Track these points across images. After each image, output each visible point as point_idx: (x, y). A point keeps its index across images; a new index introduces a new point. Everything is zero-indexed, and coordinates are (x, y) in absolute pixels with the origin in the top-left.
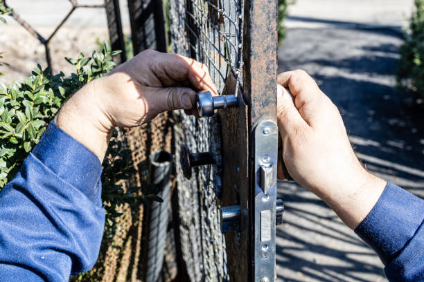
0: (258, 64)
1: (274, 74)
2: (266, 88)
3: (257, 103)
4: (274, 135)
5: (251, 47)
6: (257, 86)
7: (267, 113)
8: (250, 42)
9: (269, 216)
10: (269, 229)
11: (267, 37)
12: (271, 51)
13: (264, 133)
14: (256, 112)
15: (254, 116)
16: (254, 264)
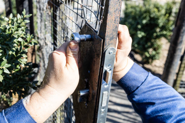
0: (111, 18)
1: (117, 23)
2: (113, 30)
3: (108, 38)
4: (114, 54)
5: (109, 9)
6: (109, 29)
7: (112, 44)
8: (108, 6)
9: (107, 94)
10: (106, 100)
11: (117, 4)
12: (118, 12)
13: (109, 53)
14: (107, 43)
15: (106, 45)
16: (97, 117)
